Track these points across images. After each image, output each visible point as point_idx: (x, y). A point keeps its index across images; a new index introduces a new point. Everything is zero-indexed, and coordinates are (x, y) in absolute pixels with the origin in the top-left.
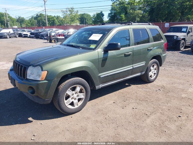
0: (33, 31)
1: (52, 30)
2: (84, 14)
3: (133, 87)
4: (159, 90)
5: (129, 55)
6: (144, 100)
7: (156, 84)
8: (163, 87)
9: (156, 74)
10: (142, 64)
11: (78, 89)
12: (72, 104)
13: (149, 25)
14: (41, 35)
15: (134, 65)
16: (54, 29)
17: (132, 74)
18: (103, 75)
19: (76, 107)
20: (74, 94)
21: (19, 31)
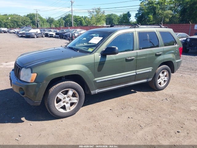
0: (58, 31)
1: (76, 30)
2: (112, 15)
3: (138, 93)
4: (166, 99)
5: (132, 60)
6: (144, 109)
7: (165, 92)
8: (172, 97)
9: (167, 81)
10: (149, 70)
11: (71, 93)
12: (64, 108)
13: (161, 27)
14: (65, 35)
15: (137, 71)
16: (78, 30)
17: (135, 81)
18: (99, 79)
19: (68, 111)
20: (66, 98)
21: (46, 31)
